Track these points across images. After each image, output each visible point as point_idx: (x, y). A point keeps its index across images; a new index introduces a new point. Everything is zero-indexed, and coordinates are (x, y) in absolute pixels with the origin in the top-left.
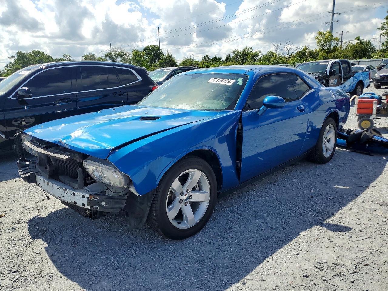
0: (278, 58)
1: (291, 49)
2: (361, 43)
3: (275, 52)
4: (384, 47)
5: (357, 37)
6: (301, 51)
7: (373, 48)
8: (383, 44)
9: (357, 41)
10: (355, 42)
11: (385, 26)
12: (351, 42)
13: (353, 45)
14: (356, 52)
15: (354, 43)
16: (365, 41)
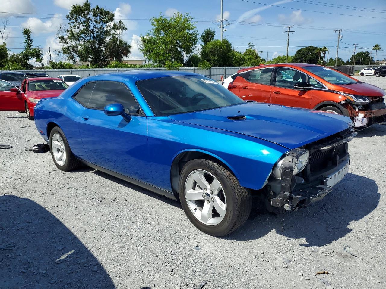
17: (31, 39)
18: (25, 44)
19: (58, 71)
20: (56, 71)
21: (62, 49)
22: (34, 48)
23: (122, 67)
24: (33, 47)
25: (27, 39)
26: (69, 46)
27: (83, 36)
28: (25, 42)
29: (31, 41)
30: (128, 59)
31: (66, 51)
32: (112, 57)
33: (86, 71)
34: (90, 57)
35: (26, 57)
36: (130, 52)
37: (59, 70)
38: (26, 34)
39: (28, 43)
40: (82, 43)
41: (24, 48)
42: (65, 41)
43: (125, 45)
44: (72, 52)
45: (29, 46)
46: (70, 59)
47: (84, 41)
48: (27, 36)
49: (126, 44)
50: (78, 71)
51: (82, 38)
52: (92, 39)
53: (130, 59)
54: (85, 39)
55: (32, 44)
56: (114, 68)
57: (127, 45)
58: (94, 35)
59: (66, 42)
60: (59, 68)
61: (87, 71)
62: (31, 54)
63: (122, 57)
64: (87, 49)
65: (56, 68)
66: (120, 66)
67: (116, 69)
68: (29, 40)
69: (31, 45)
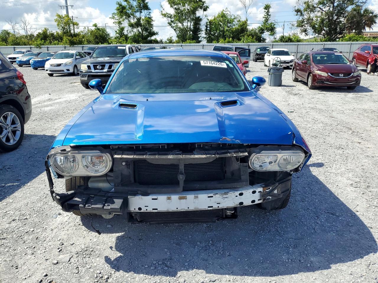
0: (17, 38)
1: (29, 30)
2: (98, 29)
3: (11, 31)
4: (117, 35)
5: (94, 24)
6: (42, 32)
7: (108, 34)
8: (116, 32)
9: (94, 27)
10: (93, 28)
11: (115, 16)
12: (90, 28)
13: (92, 31)
14: (97, 37)
15: (93, 30)
16: (101, 28)
17: (269, 14)
18: (264, 19)
19: (285, 45)
20: (282, 45)
21: (297, 22)
22: (271, 22)
23: (358, 39)
24: (269, 22)
25: (266, 14)
26: (304, 18)
27: (321, 7)
28: (264, 17)
29: (270, 16)
30: (371, 30)
31: (300, 24)
32: (350, 29)
33: (313, 44)
34: (324, 30)
35: (262, 31)
36: (375, 23)
37: (286, 43)
38: (266, 10)
39: (266, 18)
40: (319, 14)
41: (262, 22)
42: (301, 13)
43: (371, 15)
44: (306, 25)
45: (267, 20)
46: (303, 32)
47: (322, 13)
48: (267, 11)
49: (372, 13)
50: (305, 45)
51: (319, 9)
52: (331, 9)
53: (374, 31)
54: (322, 10)
55: (270, 19)
56: (348, 41)
57: (374, 14)
58: (334, 5)
59: (302, 15)
60: (286, 42)
61: (315, 44)
62: (266, 28)
63: (365, 28)
64: (323, 20)
65: (284, 42)
66: (356, 39)
67: (349, 42)
68: (268, 14)
69: (268, 20)
